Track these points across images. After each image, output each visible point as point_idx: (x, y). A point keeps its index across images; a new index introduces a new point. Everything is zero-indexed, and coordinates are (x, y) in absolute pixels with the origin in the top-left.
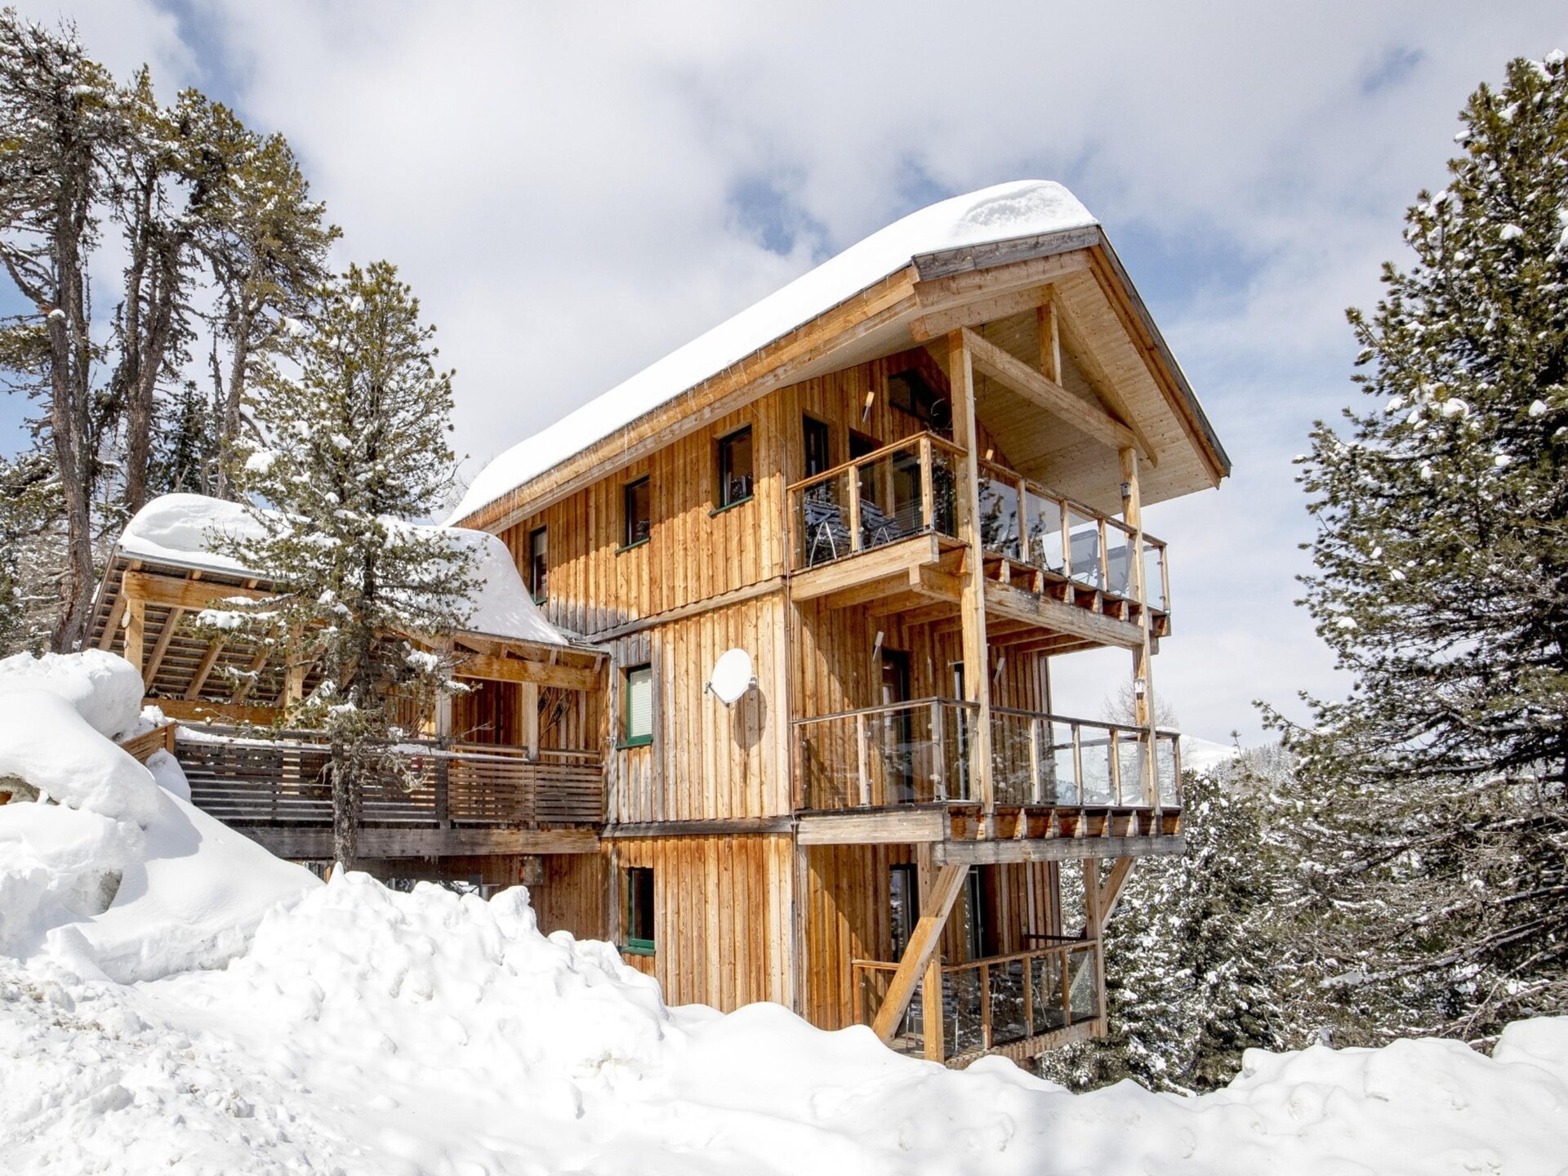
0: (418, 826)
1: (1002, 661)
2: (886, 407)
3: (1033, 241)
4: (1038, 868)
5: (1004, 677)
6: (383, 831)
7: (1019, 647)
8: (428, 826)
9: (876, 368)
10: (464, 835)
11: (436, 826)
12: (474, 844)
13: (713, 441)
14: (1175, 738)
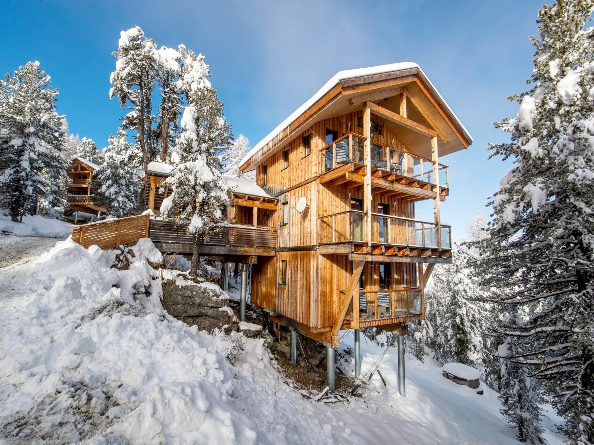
0: (220, 246)
1: (395, 203)
2: (356, 126)
3: (389, 74)
4: (408, 265)
5: (397, 207)
6: (209, 246)
7: (402, 199)
8: (222, 246)
9: (353, 115)
10: (233, 249)
11: (225, 246)
12: (236, 251)
13: (303, 137)
14: (449, 227)
